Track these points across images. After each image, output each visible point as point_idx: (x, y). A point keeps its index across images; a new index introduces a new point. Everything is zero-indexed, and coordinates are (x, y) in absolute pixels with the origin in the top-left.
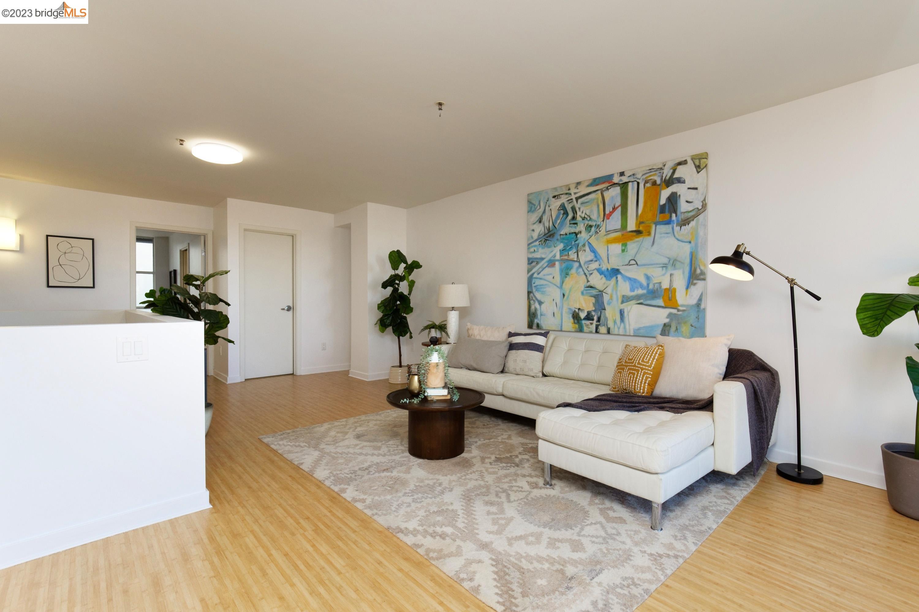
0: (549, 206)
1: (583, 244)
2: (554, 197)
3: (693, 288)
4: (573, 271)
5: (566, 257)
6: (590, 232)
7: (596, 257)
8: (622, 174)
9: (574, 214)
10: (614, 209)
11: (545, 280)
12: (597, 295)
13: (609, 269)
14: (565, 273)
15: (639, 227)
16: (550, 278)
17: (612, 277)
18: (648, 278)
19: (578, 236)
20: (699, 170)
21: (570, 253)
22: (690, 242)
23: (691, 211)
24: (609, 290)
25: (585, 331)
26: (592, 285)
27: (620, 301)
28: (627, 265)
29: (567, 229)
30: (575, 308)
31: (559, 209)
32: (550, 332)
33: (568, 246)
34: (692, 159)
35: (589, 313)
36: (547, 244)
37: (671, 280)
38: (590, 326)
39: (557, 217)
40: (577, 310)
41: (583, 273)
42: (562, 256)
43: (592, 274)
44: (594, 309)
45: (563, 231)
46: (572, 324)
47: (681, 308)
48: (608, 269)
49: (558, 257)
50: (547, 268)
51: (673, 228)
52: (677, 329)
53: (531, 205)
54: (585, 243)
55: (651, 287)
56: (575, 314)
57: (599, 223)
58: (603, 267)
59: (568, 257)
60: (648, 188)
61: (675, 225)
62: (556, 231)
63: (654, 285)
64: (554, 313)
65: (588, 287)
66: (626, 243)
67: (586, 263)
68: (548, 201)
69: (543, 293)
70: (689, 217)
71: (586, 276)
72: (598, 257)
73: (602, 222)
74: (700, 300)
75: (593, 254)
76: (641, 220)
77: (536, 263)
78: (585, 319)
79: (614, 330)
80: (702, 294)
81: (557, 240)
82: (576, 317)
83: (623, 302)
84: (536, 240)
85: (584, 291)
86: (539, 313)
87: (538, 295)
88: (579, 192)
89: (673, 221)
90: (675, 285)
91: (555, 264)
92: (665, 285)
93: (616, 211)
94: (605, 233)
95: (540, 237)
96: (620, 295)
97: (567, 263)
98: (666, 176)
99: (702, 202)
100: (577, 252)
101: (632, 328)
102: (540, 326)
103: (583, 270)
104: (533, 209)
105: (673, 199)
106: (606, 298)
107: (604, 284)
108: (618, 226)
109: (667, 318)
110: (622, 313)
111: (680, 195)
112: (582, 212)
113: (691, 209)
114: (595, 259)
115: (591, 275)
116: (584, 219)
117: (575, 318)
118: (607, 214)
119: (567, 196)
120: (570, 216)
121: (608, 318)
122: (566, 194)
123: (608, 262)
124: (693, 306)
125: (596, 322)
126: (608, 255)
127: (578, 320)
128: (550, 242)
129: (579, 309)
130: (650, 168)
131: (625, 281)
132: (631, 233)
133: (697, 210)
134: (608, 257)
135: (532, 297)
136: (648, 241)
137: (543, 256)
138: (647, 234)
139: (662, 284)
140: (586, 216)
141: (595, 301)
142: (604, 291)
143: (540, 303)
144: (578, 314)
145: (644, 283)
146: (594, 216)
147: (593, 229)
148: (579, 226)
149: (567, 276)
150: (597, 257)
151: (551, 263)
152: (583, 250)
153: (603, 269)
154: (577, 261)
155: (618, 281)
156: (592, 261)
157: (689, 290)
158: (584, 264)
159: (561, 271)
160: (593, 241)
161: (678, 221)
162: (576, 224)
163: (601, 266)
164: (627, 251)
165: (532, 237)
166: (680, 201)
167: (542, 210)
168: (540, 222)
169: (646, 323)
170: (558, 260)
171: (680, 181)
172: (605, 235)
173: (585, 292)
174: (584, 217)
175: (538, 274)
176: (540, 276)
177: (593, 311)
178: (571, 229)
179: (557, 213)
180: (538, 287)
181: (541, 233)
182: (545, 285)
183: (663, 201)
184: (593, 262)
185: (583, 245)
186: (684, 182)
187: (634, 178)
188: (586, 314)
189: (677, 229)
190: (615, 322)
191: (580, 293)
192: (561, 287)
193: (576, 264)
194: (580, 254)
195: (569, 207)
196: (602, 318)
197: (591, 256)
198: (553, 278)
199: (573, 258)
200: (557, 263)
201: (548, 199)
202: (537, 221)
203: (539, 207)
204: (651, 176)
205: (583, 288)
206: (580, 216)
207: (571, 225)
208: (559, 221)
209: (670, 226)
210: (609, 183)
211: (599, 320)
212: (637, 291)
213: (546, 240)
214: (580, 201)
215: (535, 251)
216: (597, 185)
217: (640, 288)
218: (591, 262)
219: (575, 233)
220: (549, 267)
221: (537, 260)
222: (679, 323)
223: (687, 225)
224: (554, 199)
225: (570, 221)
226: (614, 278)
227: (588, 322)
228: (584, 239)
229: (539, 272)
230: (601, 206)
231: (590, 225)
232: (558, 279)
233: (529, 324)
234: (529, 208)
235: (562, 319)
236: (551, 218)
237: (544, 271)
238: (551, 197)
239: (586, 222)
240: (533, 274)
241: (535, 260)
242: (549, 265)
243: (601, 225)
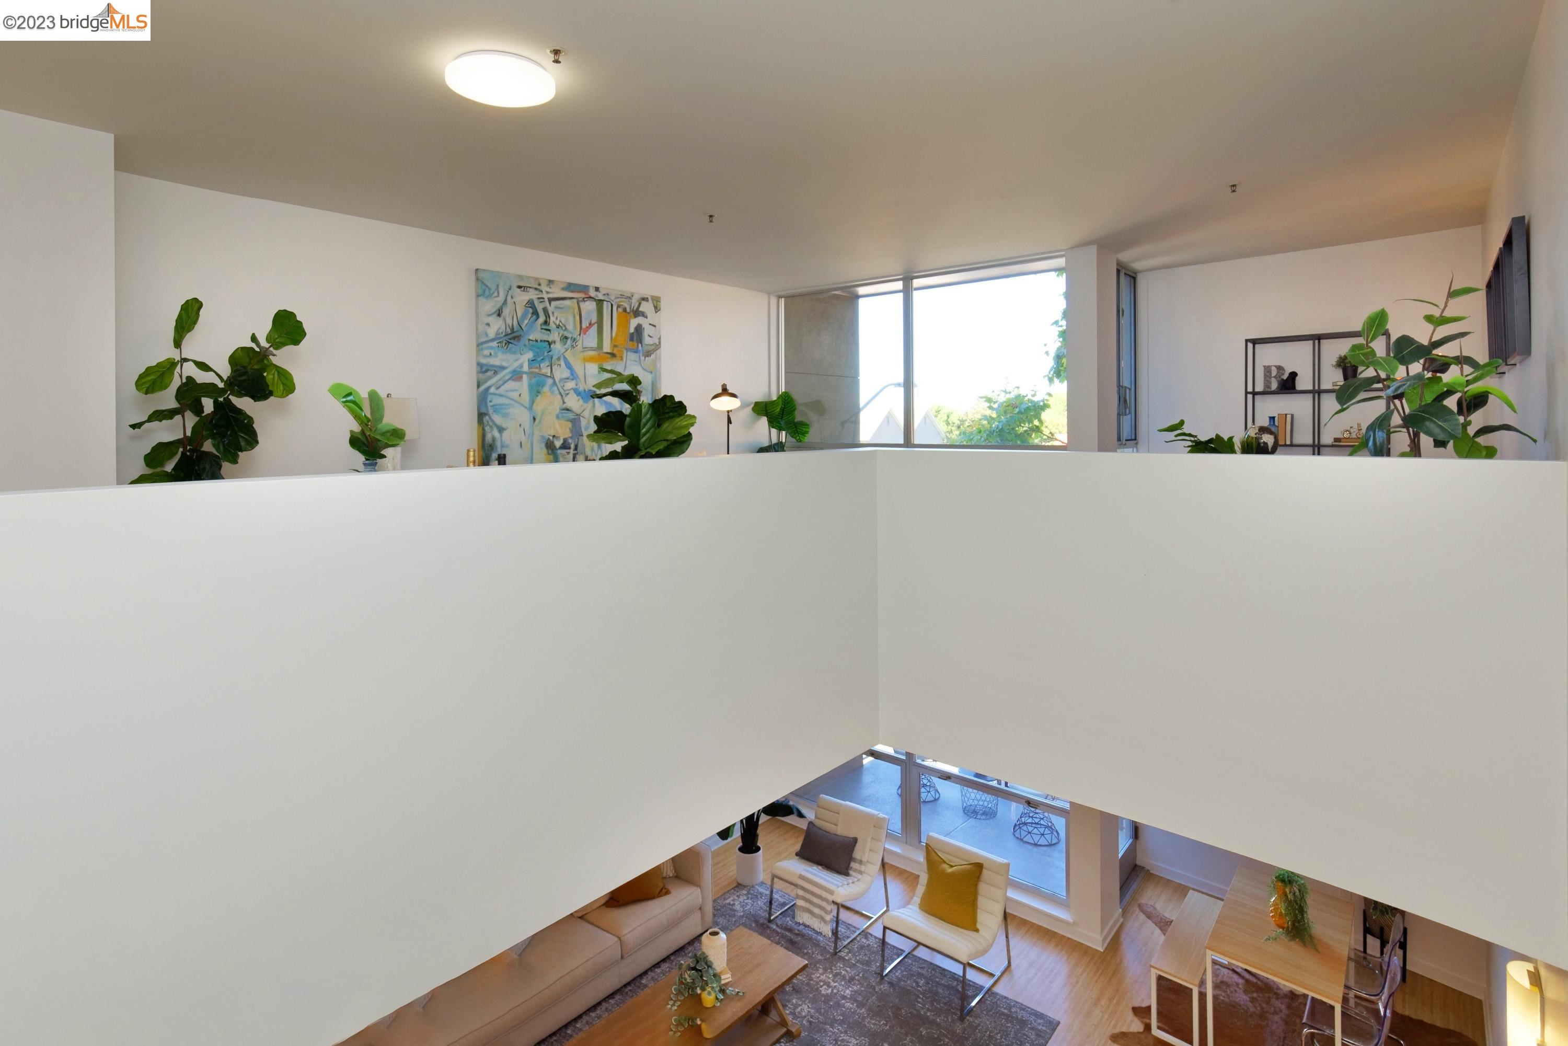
0: (512, 297)
1: (557, 357)
2: (519, 287)
4: (546, 389)
5: (537, 370)
6: (565, 344)
7: (572, 375)
8: (597, 289)
9: (546, 317)
10: (590, 325)
11: (508, 398)
12: (573, 419)
13: (587, 390)
14: (536, 390)
15: (613, 350)
16: (515, 395)
17: (589, 400)
19: (552, 346)
20: (657, 310)
21: (542, 365)
22: (651, 372)
23: (652, 345)
24: (586, 414)
25: (560, 461)
26: (569, 408)
29: (537, 334)
30: (549, 435)
31: (527, 305)
33: (539, 356)
34: (653, 298)
35: (565, 441)
36: (510, 348)
38: (567, 456)
39: (524, 315)
40: (551, 438)
41: (557, 392)
42: (531, 368)
43: (568, 394)
44: (570, 435)
45: (533, 335)
46: (546, 455)
48: (585, 390)
49: (526, 368)
50: (510, 382)
51: (640, 356)
53: (482, 287)
54: (560, 356)
56: (548, 443)
57: (576, 337)
58: (580, 387)
59: (540, 371)
60: (620, 312)
62: (522, 333)
64: (521, 443)
65: (564, 410)
66: (602, 364)
67: (561, 380)
68: (510, 289)
69: (505, 416)
70: (650, 349)
71: (562, 396)
72: (575, 375)
73: (579, 336)
75: (569, 371)
76: (616, 344)
77: (493, 372)
78: (560, 448)
81: (525, 345)
82: (550, 446)
84: (493, 340)
86: (498, 444)
87: (497, 419)
88: (553, 293)
89: (640, 350)
91: (521, 377)
93: (592, 327)
94: (581, 349)
95: (498, 336)
97: (538, 378)
98: (634, 306)
99: (659, 338)
100: (551, 366)
103: (558, 389)
104: (487, 293)
105: (639, 329)
107: (582, 406)
108: (594, 344)
111: (644, 328)
112: (557, 318)
113: (652, 343)
114: (571, 377)
115: (568, 396)
117: (549, 448)
118: (584, 329)
119: (537, 292)
120: (542, 319)
122: (536, 289)
123: (586, 383)
125: (574, 451)
126: (585, 374)
127: (552, 450)
128: (513, 345)
129: (554, 436)
130: (622, 294)
131: (601, 404)
132: (606, 355)
133: (655, 345)
134: (585, 377)
135: (488, 422)
136: (620, 366)
137: (505, 364)
138: (620, 358)
140: (561, 324)
141: (572, 426)
142: (581, 415)
143: (501, 430)
144: (553, 442)
146: (570, 327)
147: (569, 341)
148: (552, 334)
149: (538, 394)
150: (573, 376)
151: (517, 376)
152: (558, 365)
154: (550, 377)
158: (560, 382)
159: (531, 387)
160: (568, 355)
161: (643, 350)
162: (549, 330)
163: (578, 386)
165: (487, 335)
166: (644, 333)
167: (501, 299)
168: (499, 315)
170: (525, 373)
171: (643, 315)
172: (583, 351)
173: (560, 415)
174: (559, 325)
175: (498, 388)
176: (498, 391)
177: (569, 437)
178: (542, 335)
179: (524, 310)
180: (497, 407)
181: (500, 331)
182: (510, 404)
183: (632, 330)
185: (557, 359)
186: (646, 317)
187: (608, 298)
188: (561, 442)
189: (643, 358)
191: (555, 417)
192: (530, 408)
193: (550, 381)
194: (554, 368)
195: (540, 308)
196: (579, 446)
197: (566, 373)
198: (520, 395)
199: (546, 373)
200: (525, 377)
201: (511, 286)
202: (495, 312)
203: (496, 294)
204: (622, 301)
205: (558, 411)
206: (554, 322)
207: (543, 330)
208: (526, 322)
209: (638, 355)
210: (586, 294)
211: (576, 448)
213: (509, 343)
214: (553, 303)
215: (491, 354)
216: (573, 292)
218: (567, 380)
219: (548, 341)
220: (513, 380)
221: (495, 369)
223: (649, 357)
224: (519, 290)
225: (541, 325)
227: (564, 452)
228: (559, 351)
229: (498, 386)
230: (578, 318)
231: (565, 337)
232: (526, 398)
233: (484, 461)
234: (481, 291)
235: (532, 451)
236: (515, 314)
237: (505, 385)
238: (514, 287)
239: (562, 332)
240: (489, 388)
241: (492, 368)
242: (514, 378)
243: (578, 339)
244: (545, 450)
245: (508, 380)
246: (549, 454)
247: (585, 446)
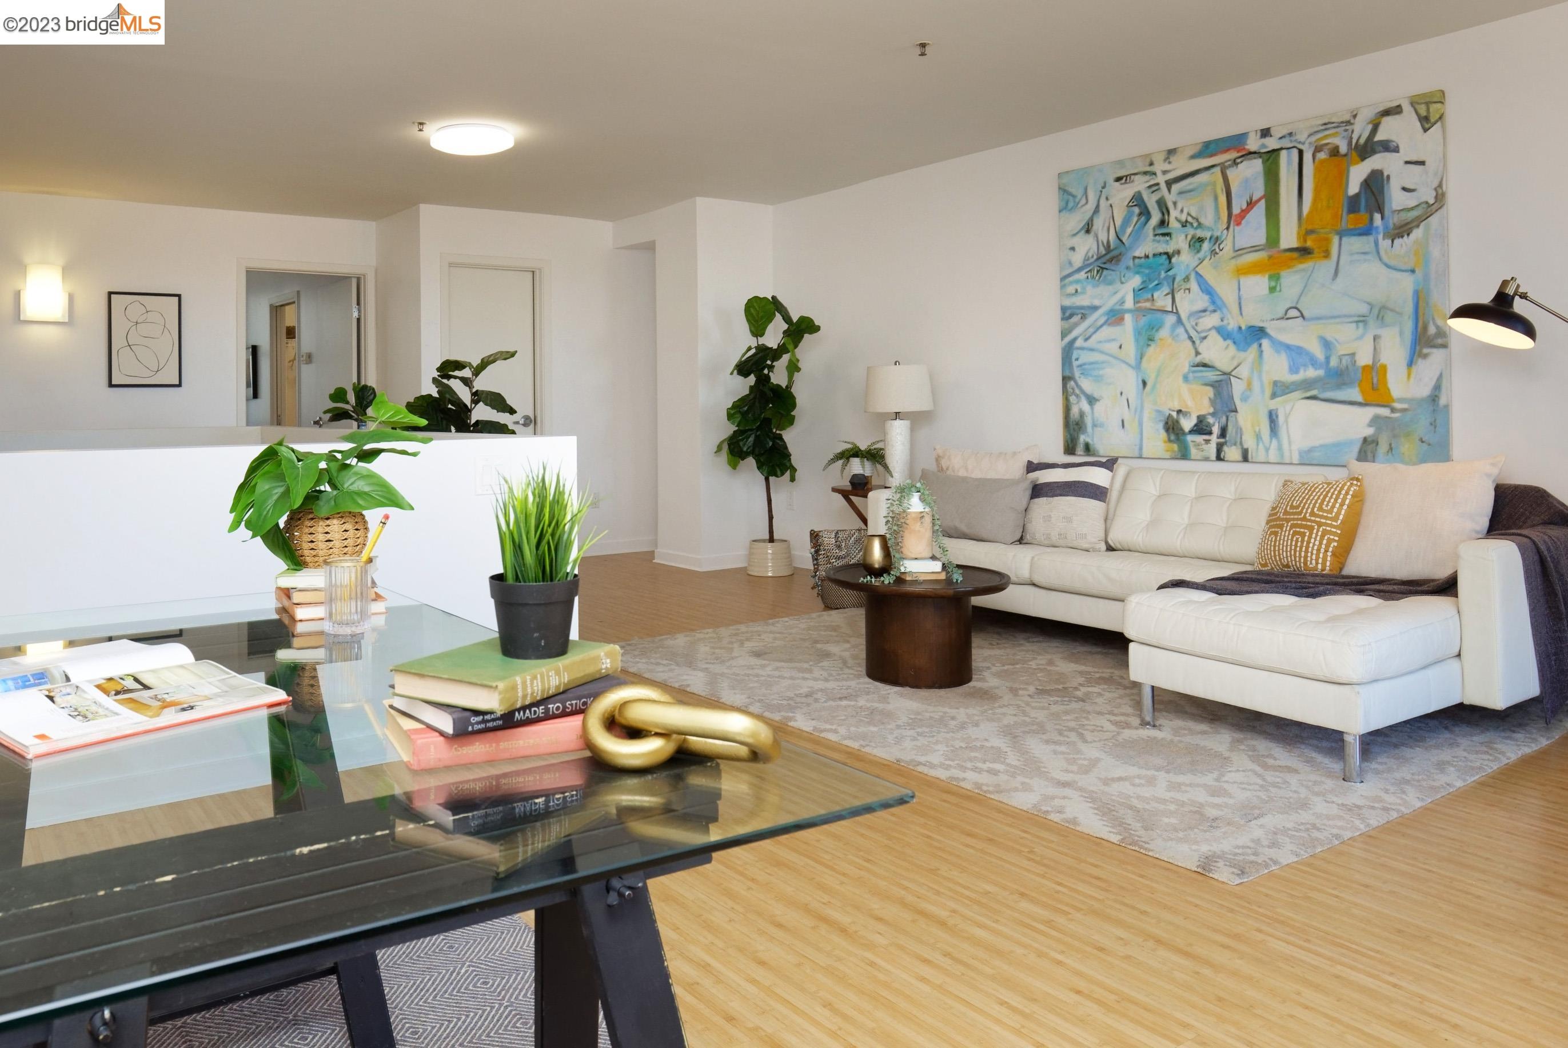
0: (1107, 199)
1: (1184, 276)
2: (1118, 179)
3: (1421, 364)
4: (1164, 333)
5: (1148, 305)
6: (1198, 251)
7: (1213, 302)
8: (1266, 133)
9: (1163, 214)
10: (1251, 204)
11: (1102, 352)
12: (1217, 381)
13: (1243, 328)
14: (1147, 337)
15: (1305, 241)
16: (1113, 347)
17: (1248, 344)
18: (1327, 345)
19: (1174, 260)
20: (1427, 126)
21: (1156, 295)
22: (1413, 271)
23: (1412, 209)
24: (1244, 371)
25: (1193, 457)
26: (1206, 361)
27: (1268, 392)
28: (1282, 318)
29: (1148, 246)
30: (1170, 410)
31: (1131, 204)
32: (1120, 461)
33: (1151, 281)
34: (1412, 104)
35: (1201, 419)
36: (1105, 276)
37: (1375, 349)
38: (1205, 447)
39: (1126, 222)
40: (1174, 414)
41: (1186, 336)
42: (1138, 302)
43: (1205, 338)
44: (1211, 410)
45: (1140, 248)
46: (1165, 442)
47: (1397, 405)
48: (1240, 328)
49: (1129, 304)
50: (1105, 327)
51: (1376, 244)
52: (1391, 449)
53: (1066, 196)
54: (1190, 274)
55: (1334, 362)
56: (1170, 423)
57: (1219, 234)
58: (1229, 324)
59: (1153, 305)
60: (1322, 162)
61: (1381, 237)
62: (1123, 250)
63: (1340, 358)
64: (1123, 421)
65: (1198, 365)
66: (1279, 274)
67: (1191, 315)
68: (1103, 187)
69: (1098, 379)
70: (1410, 219)
71: (1193, 342)
72: (1219, 303)
73: (1225, 231)
74: (1437, 387)
75: (1206, 297)
76: (1310, 227)
77: (1080, 316)
78: (1192, 432)
79: (1257, 453)
80: (1440, 378)
81: (1128, 268)
82: (1172, 427)
83: (1274, 396)
84: (1079, 270)
85: (1189, 373)
86: (1088, 421)
87: (1087, 384)
88: (1174, 169)
89: (1377, 228)
90: (1385, 359)
91: (1122, 319)
92: (1364, 359)
93: (1255, 208)
94: (1232, 254)
95: (1089, 262)
96: (1267, 379)
97: (1149, 316)
98: (1359, 137)
99: (1436, 189)
100: (1172, 293)
101: (1295, 447)
102: (1091, 449)
103: (1187, 331)
104: (1071, 204)
105: (1375, 184)
106: (1238, 388)
107: (1233, 358)
108: (1261, 238)
109: (1370, 425)
110: (1274, 417)
111: (1388, 177)
112: (1182, 211)
113: (1412, 204)
114: (1211, 308)
115: (1205, 341)
116: (1184, 224)
117: (1171, 430)
118: (1236, 215)
119: (1147, 177)
120: (1155, 220)
121: (1244, 430)
122: (1145, 173)
123: (1241, 314)
124: (1423, 400)
125: (1218, 438)
126: (1240, 298)
127: (1177, 435)
128: (1111, 272)
129: (1179, 412)
130: (1326, 121)
131: (1278, 352)
132: (1288, 254)
133: (1425, 206)
134: (1240, 304)
135: (1073, 389)
136: (1323, 269)
137: (1097, 303)
138: (1323, 254)
139: (1357, 358)
140: (1190, 219)
141: (1215, 395)
142: (1233, 373)
143: (1092, 400)
144: (1177, 422)
145: (1319, 354)
146: (1208, 220)
147: (1206, 246)
148: (1174, 240)
149: (1150, 343)
150: (1216, 304)
151: (1115, 317)
152: (1185, 290)
153: (1230, 327)
154: (1172, 312)
155: (1262, 351)
156: (1205, 311)
157: (1414, 368)
158: (1189, 318)
159: (1138, 333)
160: (1205, 270)
161: (1386, 227)
162: (1168, 234)
163: (1225, 322)
164: (1280, 291)
165: (1070, 263)
166: (1389, 187)
167: (1091, 207)
168: (1088, 231)
169: (1325, 436)
170: (1129, 311)
171: (1388, 147)
172: (1233, 258)
173: (1191, 375)
174: (1186, 221)
175: (1086, 340)
176: (1088, 344)
177: (1210, 414)
178: (1156, 245)
179: (1125, 213)
180: (1086, 367)
181: (1090, 255)
182: (1103, 362)
183: (1354, 188)
184: (1208, 313)
185: (1184, 279)
186: (1396, 150)
187: (1291, 141)
188: (1194, 421)
189: (1385, 244)
190: (1258, 437)
191: (1181, 379)
193: (1171, 319)
194: (1178, 296)
195: (1151, 201)
196: (1230, 429)
197: (1202, 301)
198: (1120, 347)
199: (1164, 307)
200: (1128, 317)
201: (1105, 183)
202: (1082, 229)
203: (1083, 201)
204: (1326, 137)
205: (1186, 369)
206: (1176, 218)
207: (1157, 238)
208: (1129, 230)
209: (1371, 238)
210: (1238, 152)
211: (1223, 433)
212: (1305, 371)
213: (1103, 268)
214: (1175, 188)
215: (1076, 291)
216: (1212, 156)
217: (1310, 366)
218: (1203, 314)
219: (1166, 253)
220: (1110, 325)
221: (1083, 311)
222: (1395, 436)
223: (1406, 236)
224: (1117, 184)
225: (1154, 229)
226: (1255, 346)
227: (1199, 439)
228: (1187, 265)
229: (1087, 336)
230: (1223, 199)
231: (1199, 238)
232: (1130, 350)
233: (1068, 445)
234: (1063, 204)
235: (1141, 434)
236: (1112, 223)
237: (1098, 333)
238: (1111, 181)
239: (1191, 232)
240: (1075, 339)
241: (1078, 311)
242: (1110, 321)
243: (1224, 237)
244: (1163, 434)
245: (1101, 326)
246: (1170, 441)
247: (1241, 429)
